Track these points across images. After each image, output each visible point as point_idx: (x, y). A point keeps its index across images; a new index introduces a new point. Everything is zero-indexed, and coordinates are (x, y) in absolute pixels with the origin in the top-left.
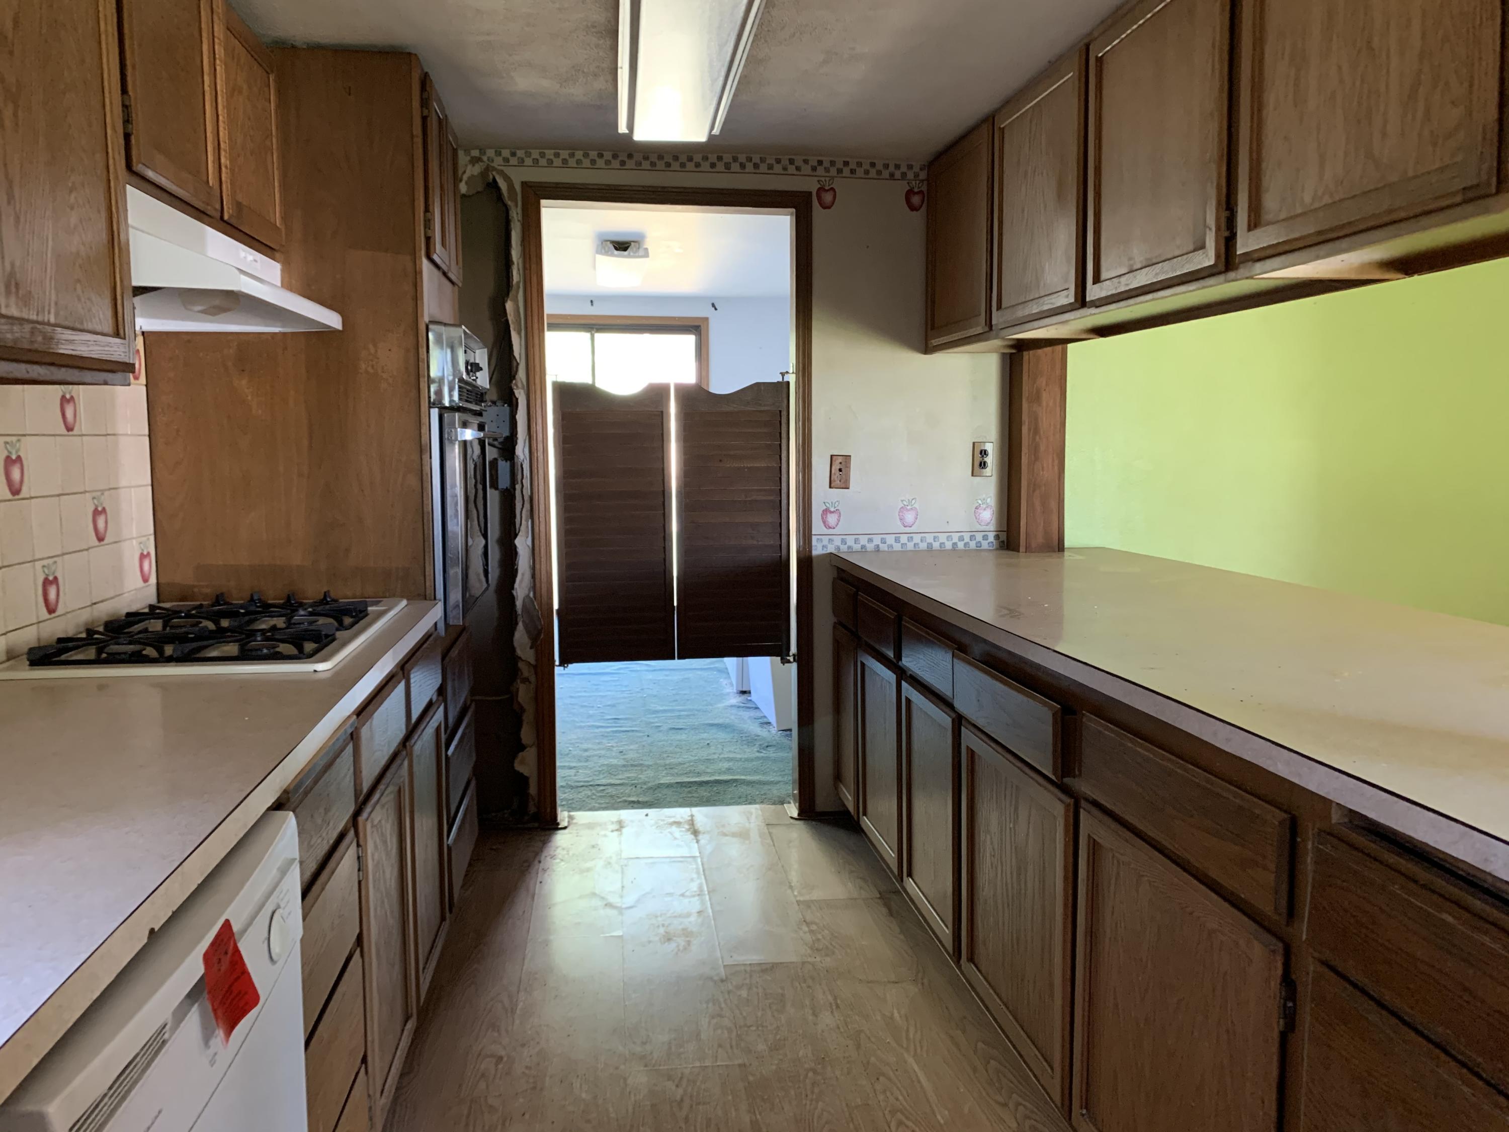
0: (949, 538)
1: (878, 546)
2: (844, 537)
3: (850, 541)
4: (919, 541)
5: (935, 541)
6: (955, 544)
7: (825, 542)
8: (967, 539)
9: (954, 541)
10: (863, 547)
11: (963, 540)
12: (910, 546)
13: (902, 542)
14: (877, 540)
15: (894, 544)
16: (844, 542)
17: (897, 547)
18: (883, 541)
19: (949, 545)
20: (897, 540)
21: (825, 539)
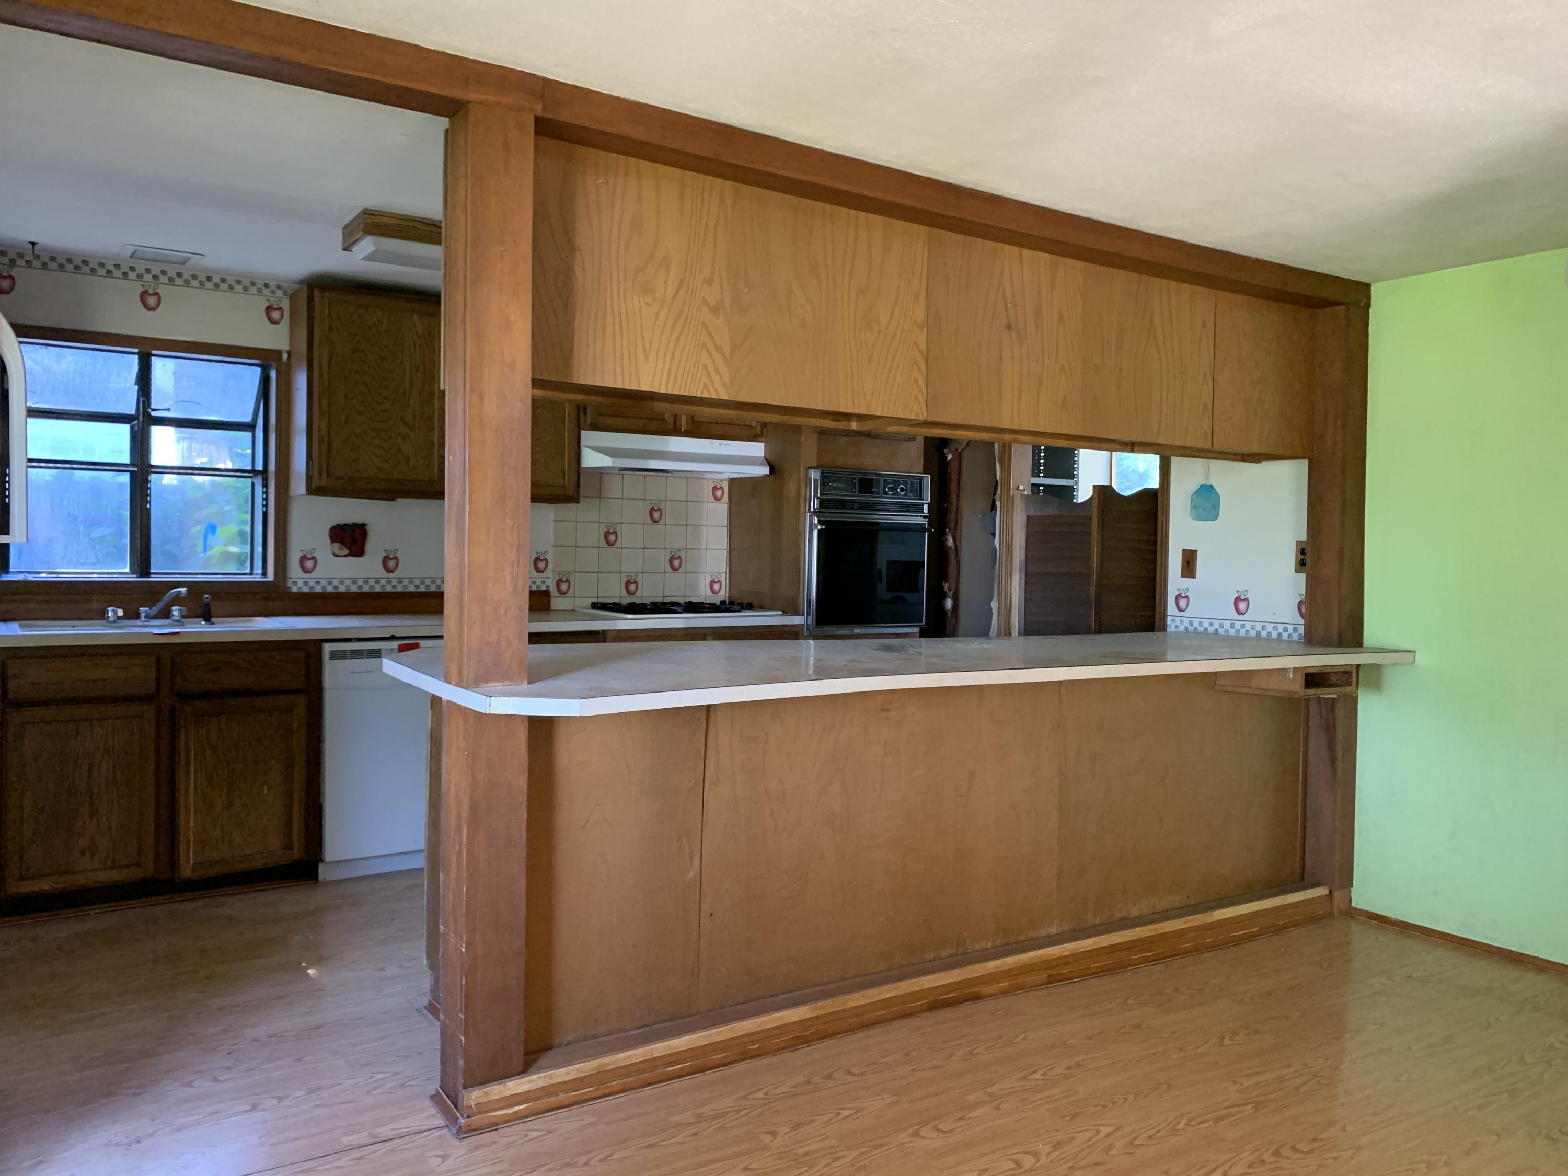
0: (1275, 628)
1: (1217, 629)
2: (1191, 619)
3: (1196, 623)
4: (1249, 628)
5: (1263, 630)
6: (1280, 634)
7: (1178, 623)
8: (1290, 630)
9: (1279, 631)
10: (1206, 629)
11: (1287, 631)
12: (1242, 633)
13: (1236, 628)
14: (1216, 624)
15: (1230, 629)
16: (1191, 624)
17: (1232, 632)
18: (1221, 626)
19: (1274, 635)
20: (1232, 626)
21: (1178, 619)
